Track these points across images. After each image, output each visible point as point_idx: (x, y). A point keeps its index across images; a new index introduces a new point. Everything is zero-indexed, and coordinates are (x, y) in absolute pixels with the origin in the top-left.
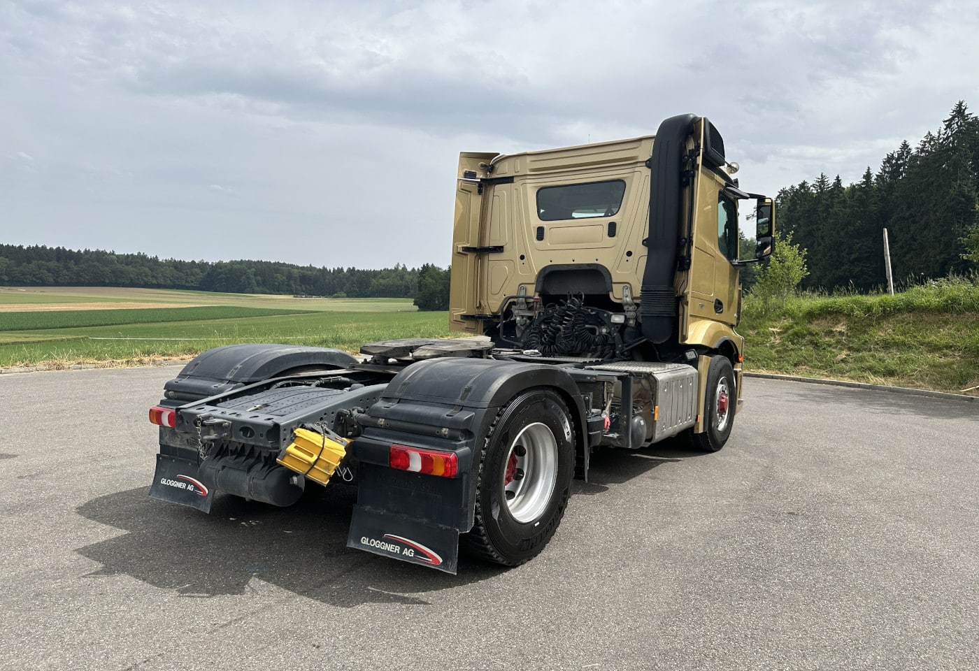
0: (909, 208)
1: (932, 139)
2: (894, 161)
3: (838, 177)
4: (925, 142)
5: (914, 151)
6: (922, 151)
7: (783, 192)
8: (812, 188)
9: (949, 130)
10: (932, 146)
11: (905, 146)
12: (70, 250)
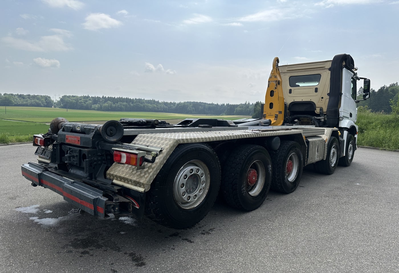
12: (130, 99)
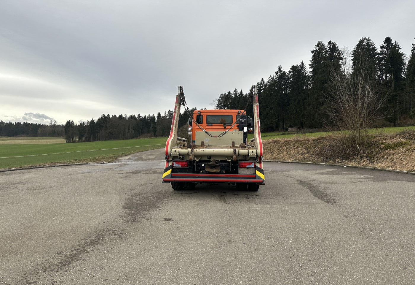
0: (265, 102)
1: (271, 78)
2: (259, 86)
3: (241, 90)
4: (269, 79)
5: (266, 82)
6: (268, 82)
7: (222, 95)
8: (232, 94)
9: (277, 75)
10: (272, 81)
11: (262, 80)
